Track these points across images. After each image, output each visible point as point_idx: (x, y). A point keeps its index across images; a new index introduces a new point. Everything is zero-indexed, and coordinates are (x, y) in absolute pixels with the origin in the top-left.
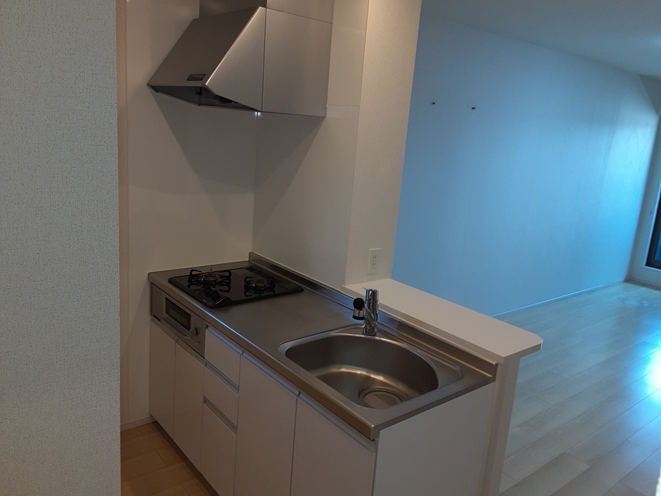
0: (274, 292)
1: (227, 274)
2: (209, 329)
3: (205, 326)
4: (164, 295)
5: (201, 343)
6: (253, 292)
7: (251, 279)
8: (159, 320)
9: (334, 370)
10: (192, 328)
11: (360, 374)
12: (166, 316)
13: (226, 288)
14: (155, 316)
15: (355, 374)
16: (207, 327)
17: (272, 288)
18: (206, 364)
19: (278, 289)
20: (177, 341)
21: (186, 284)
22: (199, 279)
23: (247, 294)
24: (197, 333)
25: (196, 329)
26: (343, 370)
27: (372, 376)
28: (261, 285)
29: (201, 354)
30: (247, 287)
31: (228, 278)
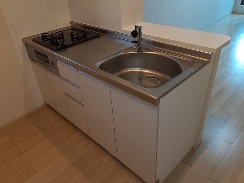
0: (87, 38)
1: (61, 33)
2: (58, 61)
3: (56, 61)
4: (33, 49)
5: (56, 69)
6: (76, 40)
7: (73, 33)
8: (35, 61)
9: (124, 71)
10: (50, 62)
11: (137, 71)
12: (37, 58)
13: (62, 40)
14: (32, 60)
15: (135, 72)
16: (57, 60)
17: (85, 37)
18: (62, 78)
19: (88, 37)
20: (45, 70)
21: (42, 41)
22: (48, 37)
23: (73, 41)
24: (53, 64)
25: (52, 62)
26: (129, 71)
27: (143, 71)
28: (79, 35)
29: (57, 74)
30: (73, 38)
31: (62, 34)
